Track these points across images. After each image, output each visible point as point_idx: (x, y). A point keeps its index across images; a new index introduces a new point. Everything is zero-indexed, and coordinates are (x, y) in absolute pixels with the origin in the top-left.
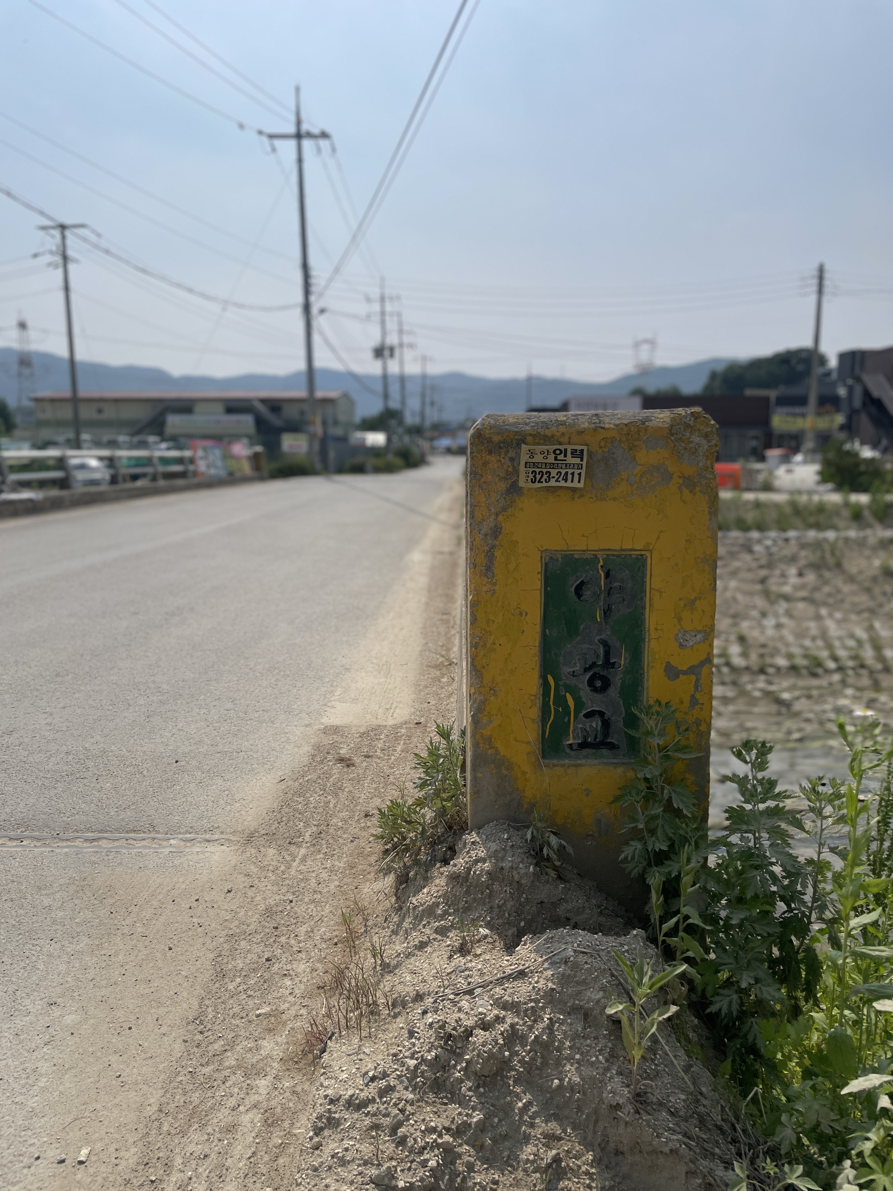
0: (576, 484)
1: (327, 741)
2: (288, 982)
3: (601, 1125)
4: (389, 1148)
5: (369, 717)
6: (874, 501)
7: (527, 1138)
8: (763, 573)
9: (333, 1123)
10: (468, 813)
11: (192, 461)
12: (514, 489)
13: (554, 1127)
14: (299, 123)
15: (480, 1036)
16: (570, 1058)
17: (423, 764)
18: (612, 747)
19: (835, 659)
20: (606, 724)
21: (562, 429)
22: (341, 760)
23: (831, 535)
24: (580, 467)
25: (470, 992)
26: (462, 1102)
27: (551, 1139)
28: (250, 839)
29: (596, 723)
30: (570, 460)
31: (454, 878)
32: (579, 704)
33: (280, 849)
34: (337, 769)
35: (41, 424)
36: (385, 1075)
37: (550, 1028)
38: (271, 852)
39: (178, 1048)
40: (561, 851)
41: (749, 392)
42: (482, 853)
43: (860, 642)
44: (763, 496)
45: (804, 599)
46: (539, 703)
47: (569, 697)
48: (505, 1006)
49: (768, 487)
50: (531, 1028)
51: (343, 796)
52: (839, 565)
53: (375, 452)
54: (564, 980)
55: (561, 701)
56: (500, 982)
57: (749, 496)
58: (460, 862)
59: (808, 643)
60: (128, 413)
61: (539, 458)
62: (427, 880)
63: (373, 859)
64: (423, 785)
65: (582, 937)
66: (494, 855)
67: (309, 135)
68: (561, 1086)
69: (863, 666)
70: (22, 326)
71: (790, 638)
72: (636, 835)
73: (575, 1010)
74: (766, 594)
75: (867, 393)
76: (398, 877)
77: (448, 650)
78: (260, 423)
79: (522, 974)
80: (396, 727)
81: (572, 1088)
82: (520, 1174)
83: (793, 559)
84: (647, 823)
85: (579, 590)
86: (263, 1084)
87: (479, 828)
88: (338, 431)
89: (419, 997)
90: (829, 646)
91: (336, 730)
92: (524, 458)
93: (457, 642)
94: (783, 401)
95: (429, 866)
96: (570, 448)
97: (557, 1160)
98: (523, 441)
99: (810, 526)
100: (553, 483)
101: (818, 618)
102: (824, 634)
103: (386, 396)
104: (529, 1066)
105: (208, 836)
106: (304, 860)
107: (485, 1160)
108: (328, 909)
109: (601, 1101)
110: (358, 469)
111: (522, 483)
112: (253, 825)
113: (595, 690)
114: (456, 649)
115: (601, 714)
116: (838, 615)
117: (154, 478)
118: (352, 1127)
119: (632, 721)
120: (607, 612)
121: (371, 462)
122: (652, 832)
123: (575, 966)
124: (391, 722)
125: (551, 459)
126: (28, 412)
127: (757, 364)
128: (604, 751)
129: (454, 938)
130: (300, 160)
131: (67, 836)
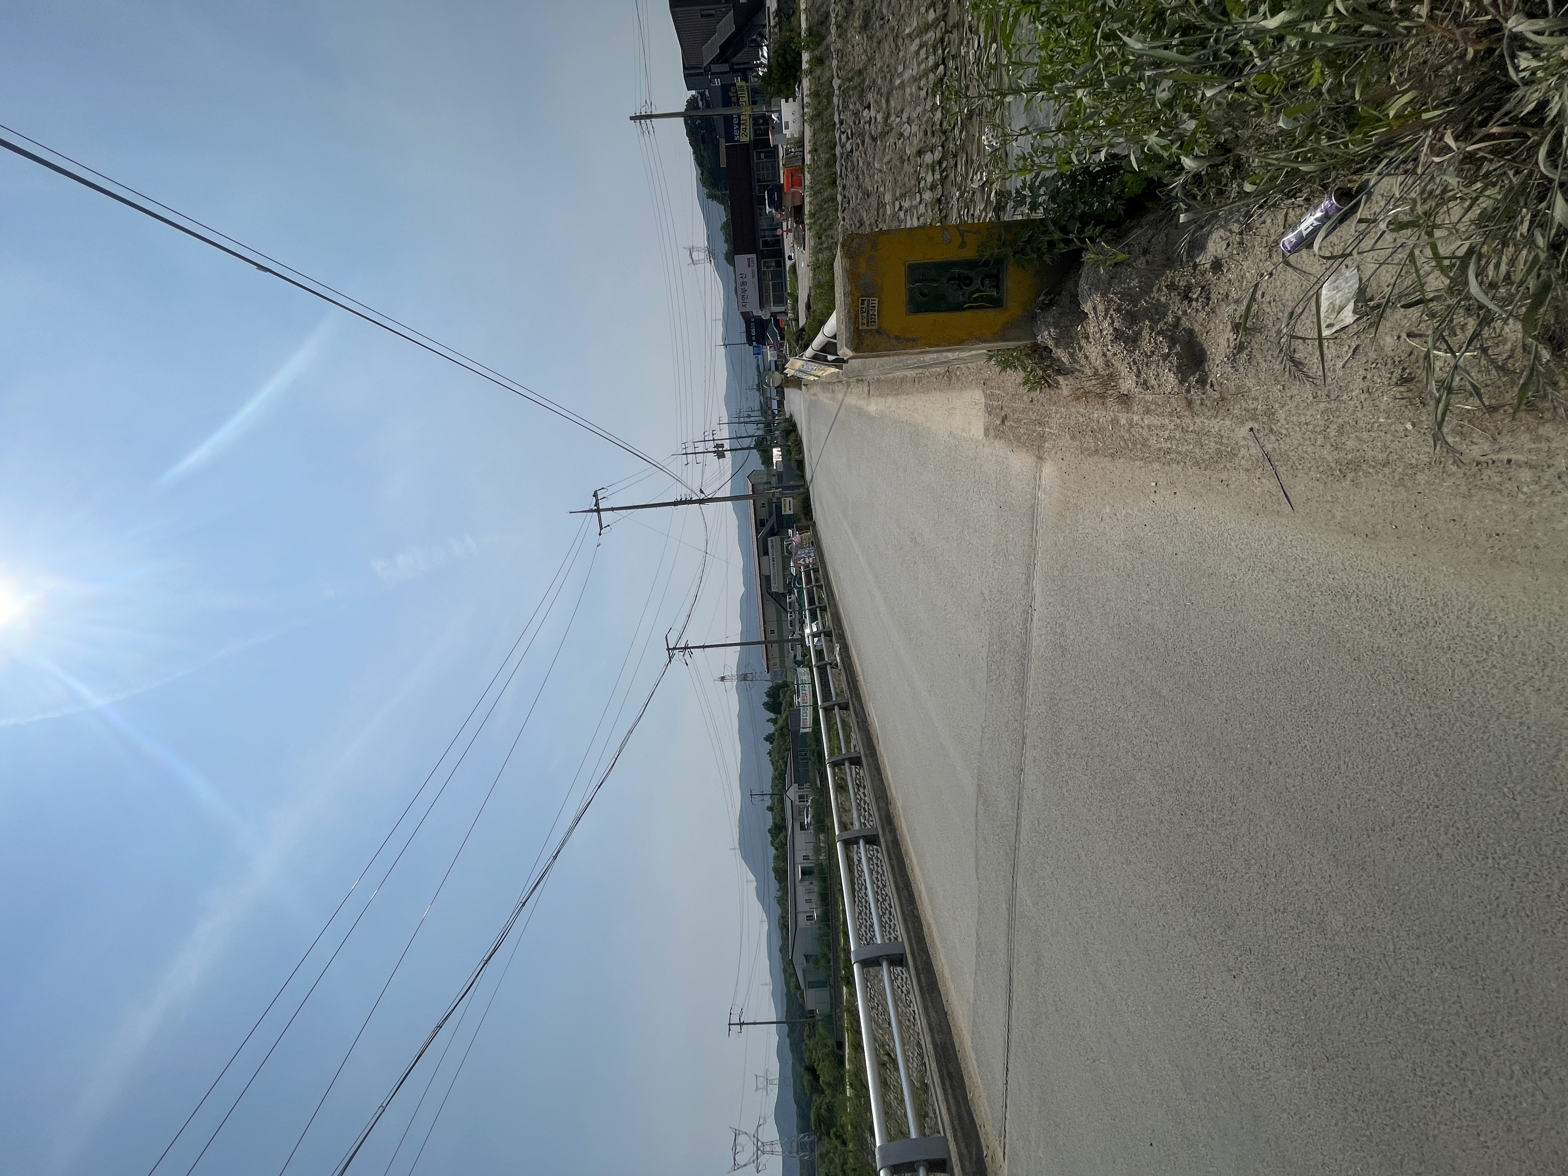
0: (876, 302)
1: (992, 433)
2: (1101, 420)
3: (1156, 268)
4: (1155, 358)
5: (980, 413)
6: (807, 48)
7: (1158, 300)
8: (867, 139)
9: (1145, 382)
10: (1028, 343)
11: (806, 566)
12: (878, 331)
13: (1155, 289)
14: (591, 511)
15: (1116, 325)
16: (1129, 284)
17: (1004, 369)
18: (998, 272)
19: (937, 66)
20: (987, 276)
21: (852, 310)
22: (1003, 422)
23: (836, 83)
24: (869, 301)
25: (1101, 331)
26: (1141, 329)
27: (1159, 290)
28: (1040, 458)
29: (987, 281)
30: (865, 305)
31: (1057, 345)
32: (978, 291)
33: (1045, 442)
34: (1007, 423)
35: (783, 665)
36: (1129, 364)
37: (1115, 294)
38: (1047, 445)
39: (1122, 460)
40: (1046, 294)
41: (723, 165)
42: (1046, 333)
43: (921, 46)
44: (807, 147)
45: (888, 101)
46: (977, 311)
47: (974, 296)
48: (1106, 315)
49: (800, 143)
50: (1115, 302)
51: (1021, 416)
52: (860, 73)
53: (786, 454)
54: (1097, 289)
55: (976, 300)
56: (1097, 318)
57: (808, 158)
58: (1050, 343)
59: (923, 94)
60: (772, 616)
61: (865, 321)
62: (1059, 360)
63: (1052, 393)
64: (1016, 368)
65: (1082, 281)
66: (1047, 327)
67: (597, 504)
68: (1139, 287)
69: (942, 40)
70: (723, 679)
71: (919, 109)
72: (1040, 257)
73: (1110, 284)
74: (884, 134)
75: (717, 60)
76: (1058, 375)
77: (939, 374)
78: (772, 533)
79: (1094, 308)
80: (986, 397)
81: (1140, 282)
82: (1171, 302)
83: (856, 114)
84: (1035, 253)
85: (924, 295)
86: (1136, 418)
87: (1035, 336)
88: (774, 480)
89: (1104, 355)
90: (926, 74)
91: (987, 430)
92: (865, 327)
93: (933, 370)
94: (730, 136)
95: (1053, 359)
96: (860, 306)
97: (1166, 287)
98: (857, 328)
99: (830, 102)
100: (876, 313)
101: (902, 86)
102: (916, 79)
103: (749, 448)
104: (1130, 302)
105: (1038, 479)
106: (1051, 428)
107: (1164, 318)
108: (1073, 410)
109: (1145, 269)
110: (801, 464)
111: (876, 328)
112: (1033, 458)
113: (970, 284)
114: (939, 370)
115: (983, 279)
116: (900, 68)
117: (820, 587)
118: (1146, 374)
119: (986, 263)
120: (934, 281)
121: (795, 456)
122: (1039, 249)
123: (1092, 284)
124: (983, 400)
125: (865, 314)
126: (775, 674)
127: (700, 160)
128: (1001, 275)
129: (1083, 342)
130: (612, 509)
131: (1034, 545)
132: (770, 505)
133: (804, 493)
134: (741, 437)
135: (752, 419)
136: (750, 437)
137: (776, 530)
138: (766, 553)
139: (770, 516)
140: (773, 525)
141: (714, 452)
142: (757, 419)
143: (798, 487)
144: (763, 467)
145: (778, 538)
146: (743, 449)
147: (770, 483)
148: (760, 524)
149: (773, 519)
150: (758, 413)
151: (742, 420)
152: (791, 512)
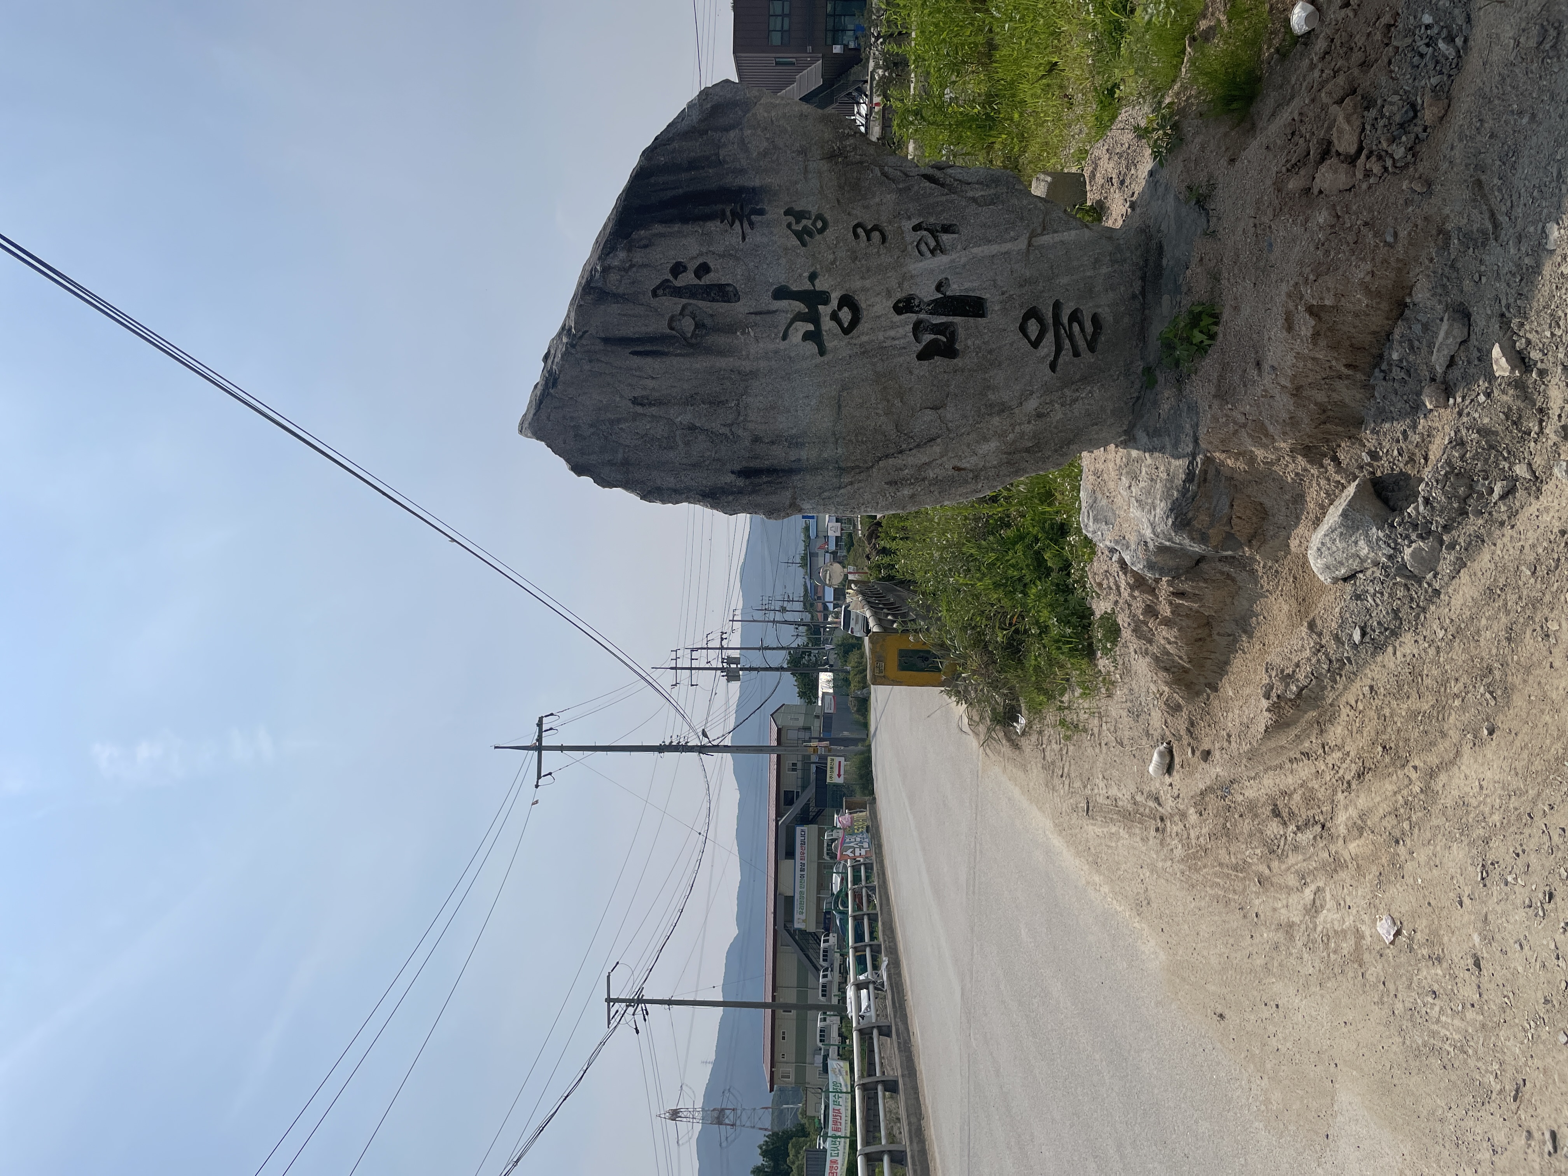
11: (856, 866)
12: (884, 677)
14: (528, 748)
70: (675, 1115)
126: (783, 1098)
132: (806, 770)
133: (862, 753)
134: (767, 648)
135: (789, 617)
136: (783, 648)
137: (812, 814)
138: (790, 854)
139: (804, 787)
140: (807, 805)
141: (722, 669)
142: (797, 617)
143: (854, 742)
144: (797, 701)
145: (814, 827)
146: (770, 669)
147: (809, 729)
148: (785, 799)
149: (810, 793)
150: (799, 606)
151: (771, 616)
152: (840, 781)
